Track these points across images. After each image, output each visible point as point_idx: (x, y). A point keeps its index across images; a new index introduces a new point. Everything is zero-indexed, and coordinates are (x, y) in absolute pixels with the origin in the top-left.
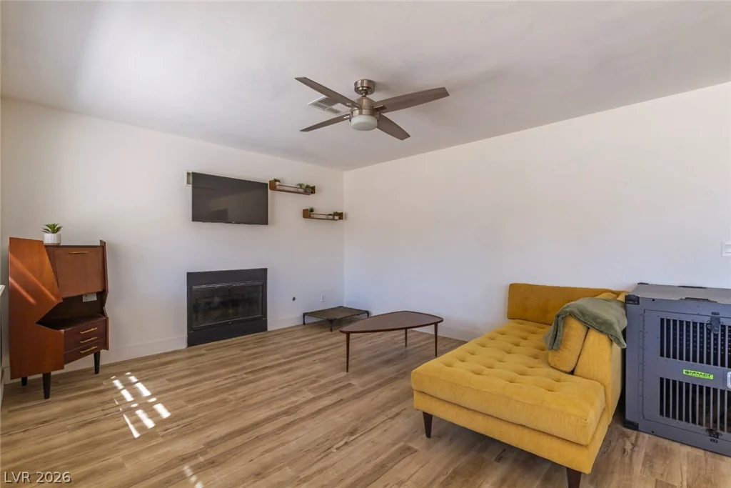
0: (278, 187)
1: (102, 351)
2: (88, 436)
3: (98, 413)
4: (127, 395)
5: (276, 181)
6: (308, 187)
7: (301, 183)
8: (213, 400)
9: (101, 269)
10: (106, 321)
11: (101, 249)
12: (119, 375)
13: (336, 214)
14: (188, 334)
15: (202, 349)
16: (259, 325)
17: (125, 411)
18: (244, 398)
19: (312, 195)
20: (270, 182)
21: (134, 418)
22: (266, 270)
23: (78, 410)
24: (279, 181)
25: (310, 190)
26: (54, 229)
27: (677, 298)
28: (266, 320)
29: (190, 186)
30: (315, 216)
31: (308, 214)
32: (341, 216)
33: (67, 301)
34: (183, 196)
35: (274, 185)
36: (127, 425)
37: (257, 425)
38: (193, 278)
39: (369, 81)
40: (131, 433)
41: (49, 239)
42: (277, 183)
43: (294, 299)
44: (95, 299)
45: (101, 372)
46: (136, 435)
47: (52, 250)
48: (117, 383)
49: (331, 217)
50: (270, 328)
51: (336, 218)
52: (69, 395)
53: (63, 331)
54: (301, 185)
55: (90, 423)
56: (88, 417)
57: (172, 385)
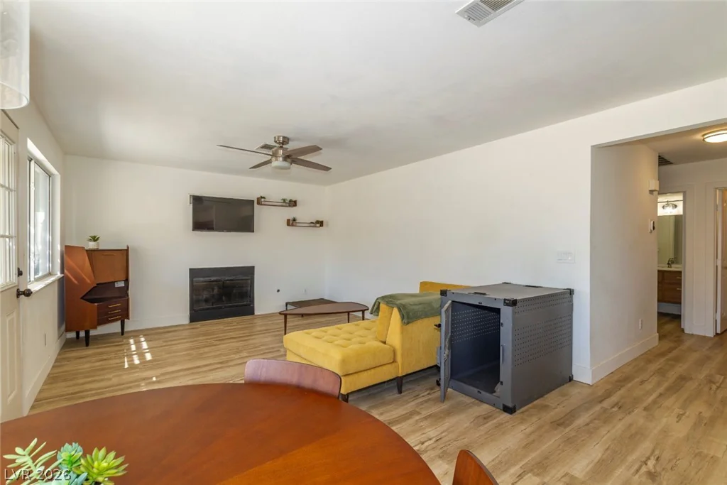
0: (263, 203)
1: (126, 320)
2: (101, 365)
3: (113, 355)
4: (133, 348)
5: (262, 197)
6: (291, 201)
7: (284, 197)
8: (182, 353)
9: (125, 265)
10: (128, 300)
11: (125, 252)
12: (134, 337)
13: (317, 222)
14: (190, 314)
15: (198, 324)
16: (248, 310)
17: (127, 356)
18: (201, 354)
19: (294, 208)
20: (258, 199)
21: (130, 359)
22: (253, 267)
23: (102, 353)
24: (264, 198)
25: (293, 203)
26: (95, 239)
27: (467, 293)
28: (253, 307)
29: (191, 205)
30: (298, 225)
31: (292, 223)
32: (321, 223)
33: (100, 285)
34: (185, 214)
35: (260, 201)
36: (124, 362)
37: (199, 367)
38: (194, 273)
39: (284, 137)
40: (124, 366)
41: (92, 245)
42: (263, 200)
43: (278, 291)
44: (123, 285)
45: (125, 335)
46: (126, 366)
47: (91, 253)
48: (132, 341)
49: (312, 225)
50: (256, 313)
51: (318, 225)
52: (100, 346)
53: (96, 304)
54: (284, 200)
55: (105, 360)
56: (105, 357)
57: (165, 344)
